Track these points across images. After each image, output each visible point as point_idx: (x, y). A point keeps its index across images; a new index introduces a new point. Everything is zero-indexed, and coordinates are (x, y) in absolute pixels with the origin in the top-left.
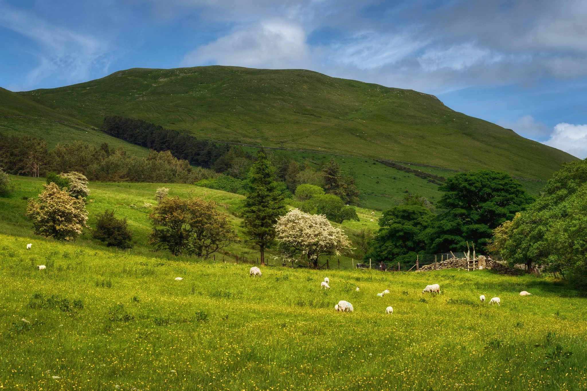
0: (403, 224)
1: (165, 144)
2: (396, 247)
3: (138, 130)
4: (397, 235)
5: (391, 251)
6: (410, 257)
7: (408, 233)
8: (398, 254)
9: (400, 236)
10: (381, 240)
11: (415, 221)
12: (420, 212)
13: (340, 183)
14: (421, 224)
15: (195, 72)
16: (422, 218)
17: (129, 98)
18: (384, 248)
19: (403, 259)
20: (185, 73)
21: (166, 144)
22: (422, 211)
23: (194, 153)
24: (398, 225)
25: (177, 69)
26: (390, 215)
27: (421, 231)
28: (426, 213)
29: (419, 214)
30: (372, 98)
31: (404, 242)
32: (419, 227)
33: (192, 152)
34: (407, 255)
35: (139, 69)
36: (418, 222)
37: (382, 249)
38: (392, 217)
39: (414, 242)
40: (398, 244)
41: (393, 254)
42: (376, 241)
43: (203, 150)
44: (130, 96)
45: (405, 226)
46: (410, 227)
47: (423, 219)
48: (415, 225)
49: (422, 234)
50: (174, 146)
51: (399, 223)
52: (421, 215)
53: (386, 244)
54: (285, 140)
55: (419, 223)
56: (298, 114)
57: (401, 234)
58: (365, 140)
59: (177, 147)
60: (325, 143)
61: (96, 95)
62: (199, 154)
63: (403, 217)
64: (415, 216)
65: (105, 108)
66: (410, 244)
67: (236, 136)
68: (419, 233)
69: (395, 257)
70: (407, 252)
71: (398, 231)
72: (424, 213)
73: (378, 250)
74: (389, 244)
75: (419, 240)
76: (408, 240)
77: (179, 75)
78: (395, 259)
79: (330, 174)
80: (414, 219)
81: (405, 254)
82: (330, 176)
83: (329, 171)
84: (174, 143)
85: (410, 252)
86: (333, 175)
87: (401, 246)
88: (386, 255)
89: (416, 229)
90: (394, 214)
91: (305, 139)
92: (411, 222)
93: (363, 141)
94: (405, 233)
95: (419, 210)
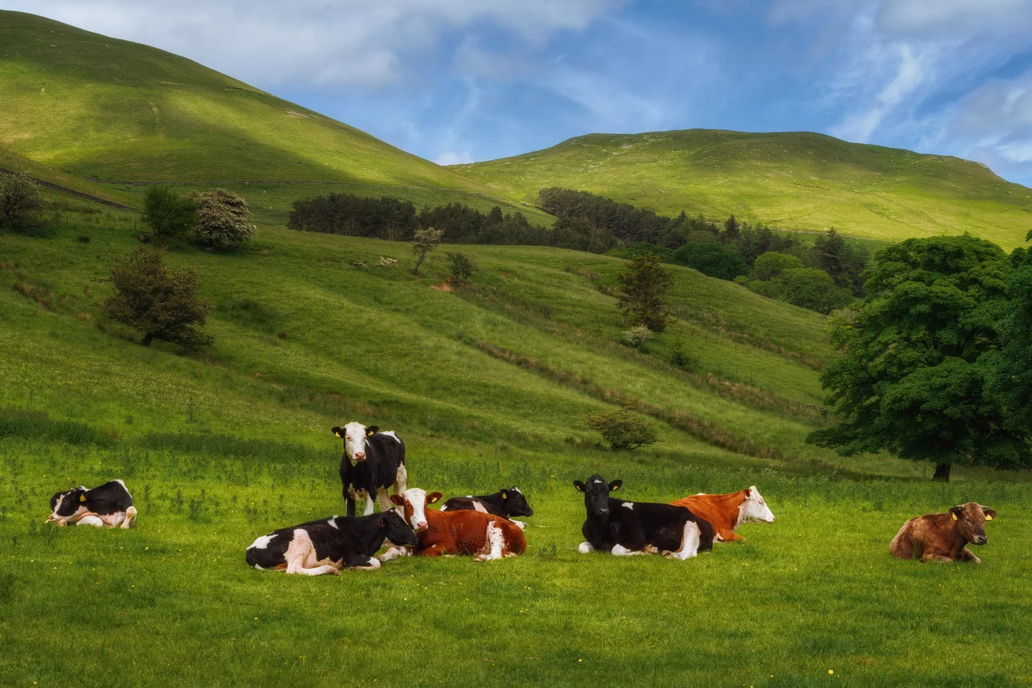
0: (930, 284)
1: (613, 221)
2: (912, 344)
3: (579, 205)
4: (912, 311)
5: (895, 356)
6: (949, 372)
7: (945, 308)
8: (913, 364)
9: (920, 314)
10: (869, 326)
11: (963, 274)
12: (977, 253)
13: (843, 266)
14: (980, 283)
15: (668, 137)
16: (984, 267)
17: (582, 170)
18: (877, 348)
19: (929, 379)
20: (656, 138)
21: (616, 222)
22: (982, 249)
23: (650, 232)
24: (915, 285)
25: (645, 134)
26: (896, 260)
27: (979, 302)
28: (993, 255)
29: (974, 257)
30: (899, 167)
31: (931, 330)
32: (973, 290)
33: (647, 232)
34: (939, 368)
35: (599, 134)
36: (972, 276)
37: (870, 350)
38: (900, 265)
39: (961, 332)
40: (914, 337)
41: (901, 366)
42: (857, 330)
43: (662, 229)
44: (583, 167)
45: (935, 288)
46: (951, 290)
47: (987, 270)
48: (963, 285)
49: (983, 310)
50: (626, 224)
51: (918, 279)
52: (981, 260)
53: (883, 338)
54: (780, 218)
55: (975, 281)
56: (799, 186)
57: (923, 308)
58: (888, 218)
59: (629, 225)
60: (833, 221)
61: (541, 166)
62: (657, 235)
63: (930, 265)
64: (963, 263)
65: (549, 181)
66: (947, 336)
67: (715, 215)
68: (975, 307)
69: (905, 371)
70: (940, 360)
71: (917, 300)
72: (987, 254)
73: (860, 352)
74: (889, 335)
75: (973, 324)
76: (942, 324)
77: (648, 141)
78: (904, 379)
79: (830, 252)
80: (958, 270)
81: (932, 364)
82: (828, 255)
83: (827, 249)
84: (626, 220)
85: (948, 358)
86: (834, 254)
87: (924, 342)
88: (882, 367)
89: (964, 297)
90: (905, 259)
91: (807, 217)
92: (953, 278)
93: (885, 219)
94: (936, 307)
95: (975, 247)
